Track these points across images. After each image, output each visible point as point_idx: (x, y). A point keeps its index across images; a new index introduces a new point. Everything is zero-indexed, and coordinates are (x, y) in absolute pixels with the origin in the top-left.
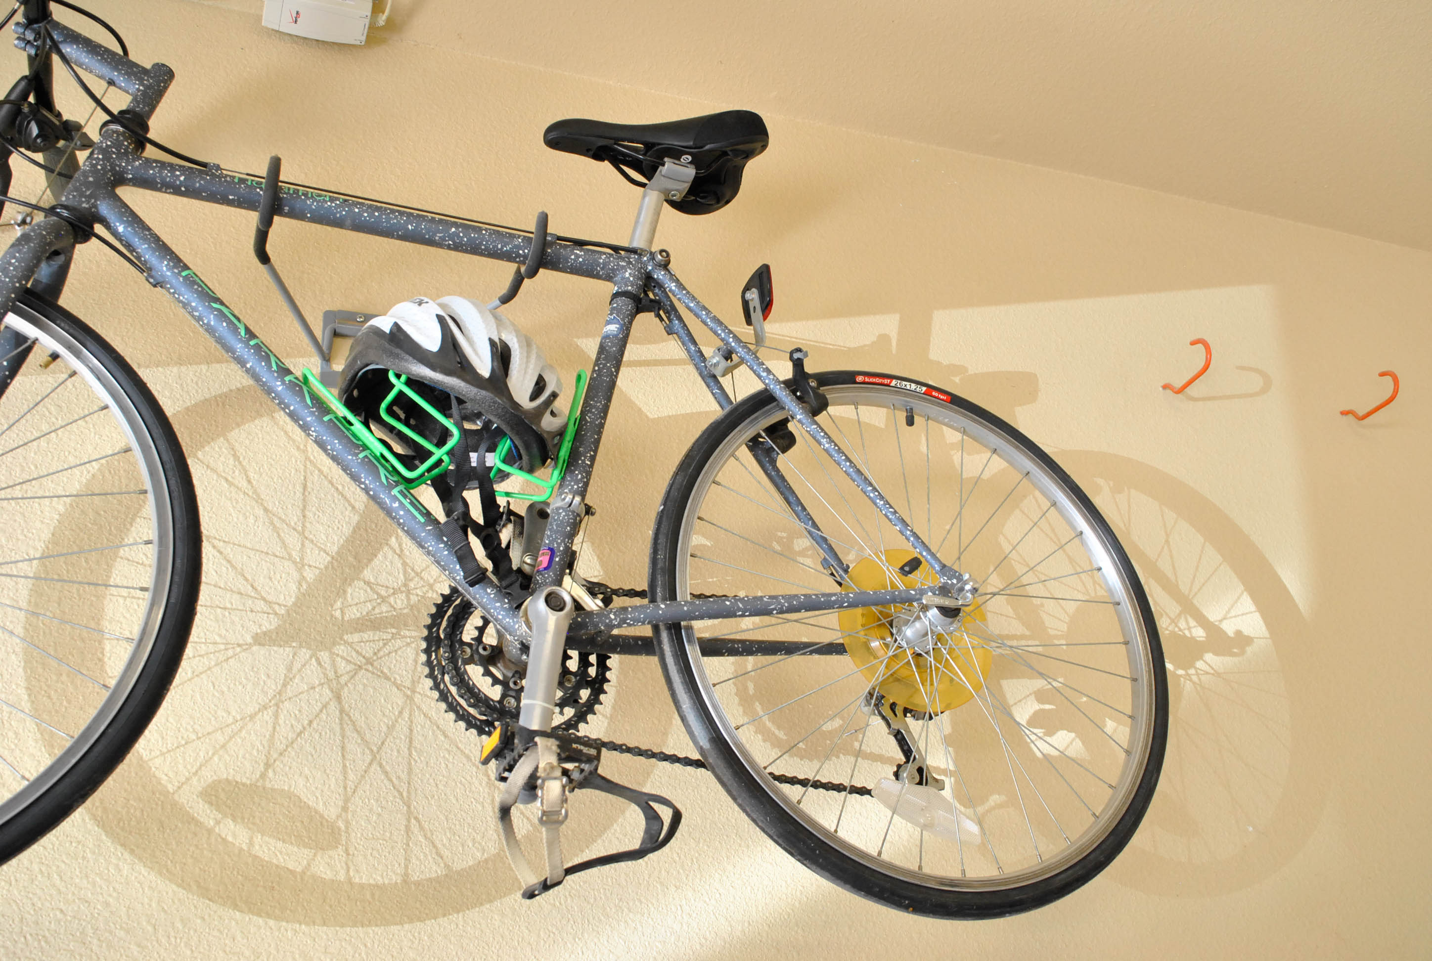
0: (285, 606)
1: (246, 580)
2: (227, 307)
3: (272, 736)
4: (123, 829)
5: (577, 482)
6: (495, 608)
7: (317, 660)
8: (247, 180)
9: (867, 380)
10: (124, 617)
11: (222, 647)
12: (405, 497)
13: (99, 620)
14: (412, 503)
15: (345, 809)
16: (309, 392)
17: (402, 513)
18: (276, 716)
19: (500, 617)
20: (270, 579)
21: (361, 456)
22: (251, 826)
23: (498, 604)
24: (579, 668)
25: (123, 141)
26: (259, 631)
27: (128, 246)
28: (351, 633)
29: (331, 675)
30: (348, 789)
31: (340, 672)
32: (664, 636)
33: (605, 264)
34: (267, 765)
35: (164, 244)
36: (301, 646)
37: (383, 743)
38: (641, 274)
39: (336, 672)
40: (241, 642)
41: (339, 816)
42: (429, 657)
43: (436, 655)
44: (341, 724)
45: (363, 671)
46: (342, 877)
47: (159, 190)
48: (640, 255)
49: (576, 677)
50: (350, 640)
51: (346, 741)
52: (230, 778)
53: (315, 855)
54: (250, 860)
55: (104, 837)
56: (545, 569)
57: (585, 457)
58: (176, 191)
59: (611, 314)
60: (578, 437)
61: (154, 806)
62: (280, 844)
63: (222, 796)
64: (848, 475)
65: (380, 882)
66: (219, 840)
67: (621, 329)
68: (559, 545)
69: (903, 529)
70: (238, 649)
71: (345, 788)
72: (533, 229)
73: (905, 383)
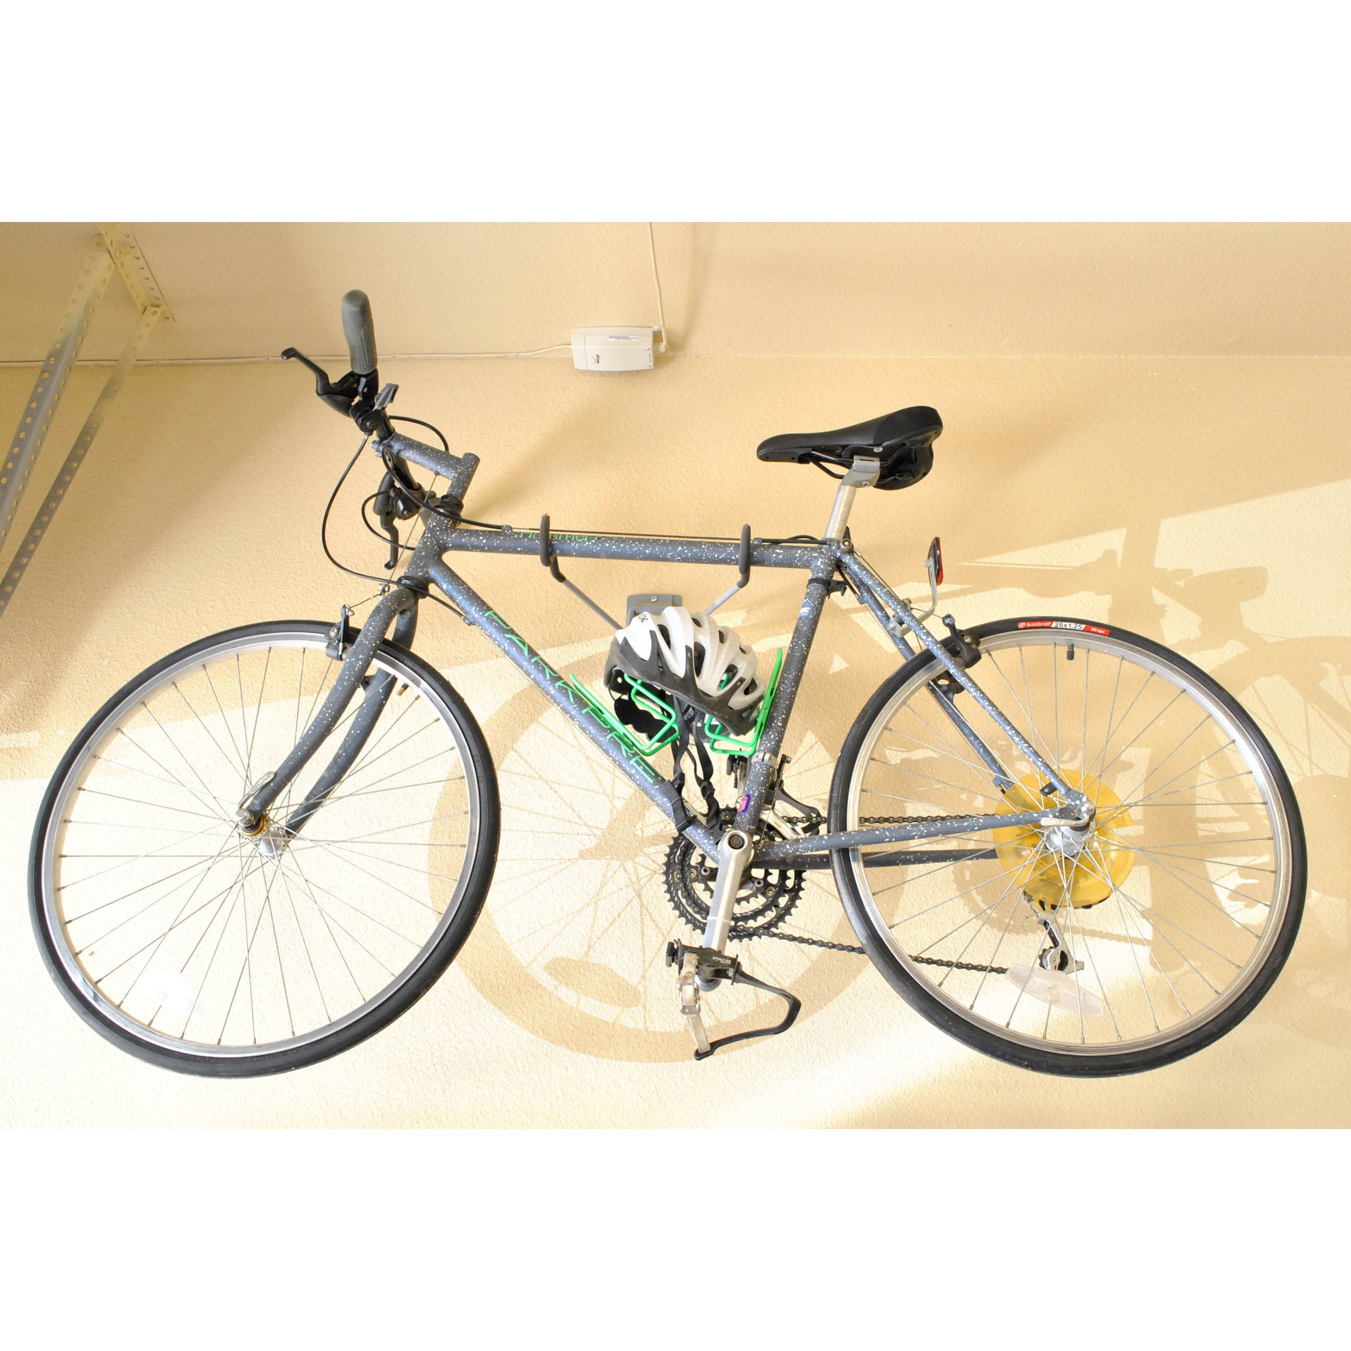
0: (601, 829)
1: (574, 811)
2: (517, 635)
3: (592, 926)
4: (494, 993)
5: (770, 742)
6: (704, 844)
7: (624, 868)
8: (528, 534)
9: (1028, 625)
11: (558, 862)
12: (639, 765)
14: (644, 769)
15: (644, 977)
16: (572, 692)
17: (637, 777)
18: (595, 910)
19: (708, 850)
20: (591, 809)
21: (608, 737)
22: (578, 990)
23: (706, 841)
24: (779, 881)
25: (444, 520)
26: (583, 849)
27: (451, 598)
28: (649, 847)
29: (634, 879)
30: (646, 963)
31: (640, 876)
32: (835, 858)
33: (801, 557)
34: (589, 947)
35: (474, 593)
36: (612, 858)
37: (671, 928)
38: (831, 561)
39: (637, 877)
40: (571, 857)
41: (640, 983)
42: (668, 877)
43: (673, 876)
44: (641, 915)
45: (657, 875)
46: (641, 1026)
47: (472, 550)
48: (830, 545)
49: (775, 889)
50: (648, 852)
51: (645, 927)
52: (564, 956)
53: (622, 1011)
54: (578, 1015)
55: (482, 999)
56: (743, 811)
57: (778, 720)
58: (482, 549)
59: (805, 599)
60: (773, 705)
61: (514, 977)
62: (598, 1003)
63: (559, 969)
64: (992, 717)
65: (668, 1030)
66: (557, 1000)
67: (811, 611)
68: (754, 793)
69: (1035, 760)
70: (569, 863)
71: (644, 962)
72: (740, 537)
73: (1066, 623)
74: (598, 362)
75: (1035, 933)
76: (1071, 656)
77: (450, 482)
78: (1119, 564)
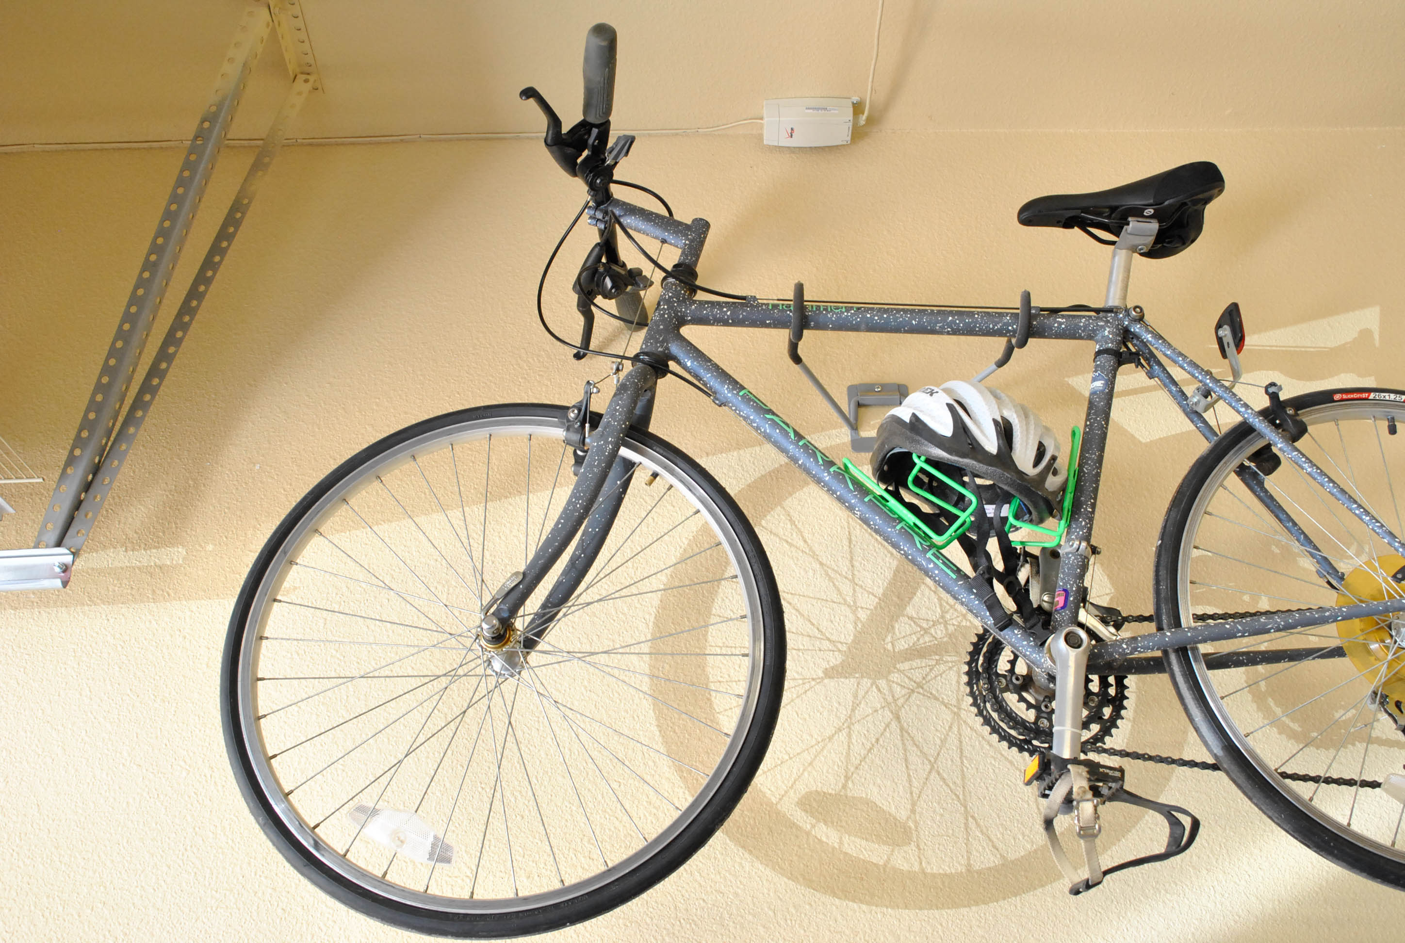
0: (846, 644)
1: (813, 624)
2: (777, 416)
3: (848, 754)
4: (742, 835)
5: (1082, 528)
6: (1023, 646)
7: (877, 687)
8: (778, 305)
9: (1345, 397)
10: (722, 663)
11: (801, 682)
12: (938, 558)
13: (704, 667)
14: (944, 563)
15: (913, 811)
16: (850, 478)
17: (937, 572)
18: (849, 736)
19: (1028, 653)
20: (832, 622)
21: (898, 527)
22: (839, 828)
23: (1025, 643)
24: (1100, 689)
25: (681, 291)
26: (828, 666)
27: (697, 376)
28: (902, 662)
29: (890, 699)
30: (914, 795)
31: (897, 696)
32: (1173, 658)
33: (1085, 326)
34: (847, 778)
35: (723, 371)
36: (862, 677)
37: (938, 754)
38: (1119, 330)
39: (893, 696)
40: (814, 677)
41: (908, 818)
43: (977, 687)
44: (902, 740)
45: (916, 694)
46: (916, 868)
47: (713, 325)
48: (1116, 313)
49: (1098, 698)
50: (902, 668)
51: (908, 754)
52: (819, 790)
53: (893, 851)
54: (842, 857)
55: (728, 841)
56: (1062, 608)
57: (1087, 505)
58: (726, 323)
59: (1096, 371)
60: (1078, 488)
61: (763, 815)
62: (864, 843)
63: (814, 804)
64: (1332, 494)
65: (948, 872)
66: (816, 840)
67: (1106, 384)
68: (1072, 586)
69: (1391, 541)
70: (813, 683)
71: (911, 793)
72: (1018, 306)
73: (1384, 394)
74: (791, 136)
75: (1346, 748)
76: (1393, 430)
77: (679, 251)
78: (1377, 342)
